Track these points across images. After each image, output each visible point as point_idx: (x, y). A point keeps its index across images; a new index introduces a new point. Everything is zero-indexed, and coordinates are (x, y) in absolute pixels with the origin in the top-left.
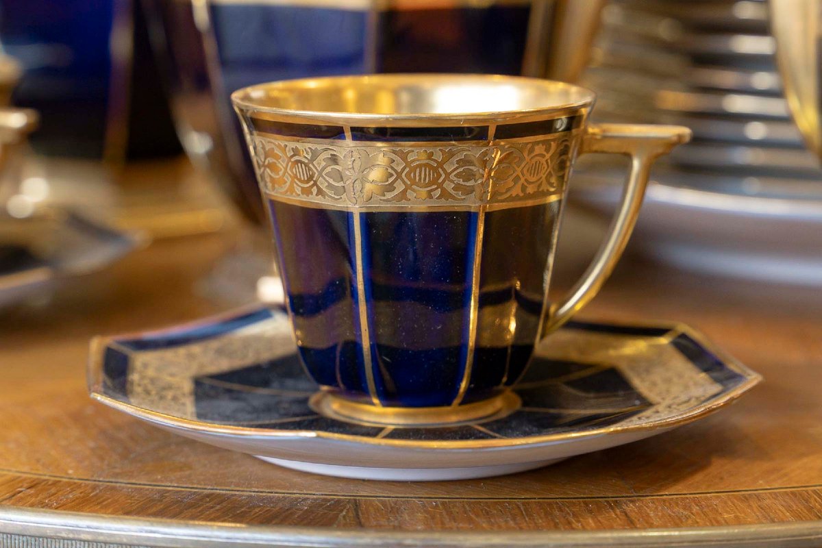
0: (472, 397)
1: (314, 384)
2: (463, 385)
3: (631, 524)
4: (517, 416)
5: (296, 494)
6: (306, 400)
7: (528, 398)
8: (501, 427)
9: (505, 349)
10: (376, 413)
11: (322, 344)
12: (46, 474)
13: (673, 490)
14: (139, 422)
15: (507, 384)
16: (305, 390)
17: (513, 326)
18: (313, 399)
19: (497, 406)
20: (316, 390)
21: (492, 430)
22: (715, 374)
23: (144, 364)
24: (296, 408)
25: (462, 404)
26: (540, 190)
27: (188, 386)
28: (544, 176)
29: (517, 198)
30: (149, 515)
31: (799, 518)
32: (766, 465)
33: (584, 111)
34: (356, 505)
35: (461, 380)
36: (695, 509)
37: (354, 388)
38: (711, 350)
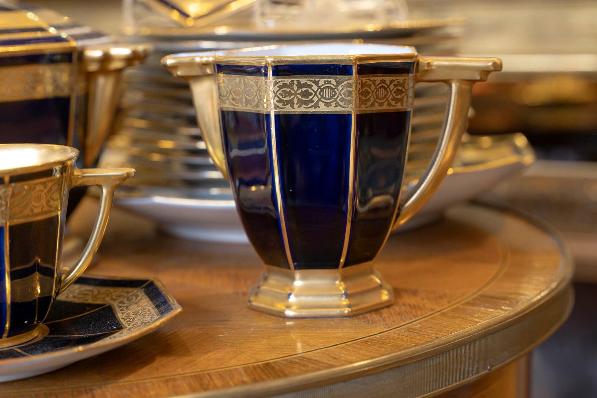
2: (7, 325)
4: (45, 340)
7: (53, 328)
9: (33, 301)
13: (126, 379)
17: (38, 290)
21: (25, 351)
22: (162, 308)
25: (8, 337)
26: (43, 210)
28: (45, 203)
29: (28, 216)
32: (187, 359)
33: (69, 163)
35: (5, 323)
36: (135, 389)
38: (164, 293)
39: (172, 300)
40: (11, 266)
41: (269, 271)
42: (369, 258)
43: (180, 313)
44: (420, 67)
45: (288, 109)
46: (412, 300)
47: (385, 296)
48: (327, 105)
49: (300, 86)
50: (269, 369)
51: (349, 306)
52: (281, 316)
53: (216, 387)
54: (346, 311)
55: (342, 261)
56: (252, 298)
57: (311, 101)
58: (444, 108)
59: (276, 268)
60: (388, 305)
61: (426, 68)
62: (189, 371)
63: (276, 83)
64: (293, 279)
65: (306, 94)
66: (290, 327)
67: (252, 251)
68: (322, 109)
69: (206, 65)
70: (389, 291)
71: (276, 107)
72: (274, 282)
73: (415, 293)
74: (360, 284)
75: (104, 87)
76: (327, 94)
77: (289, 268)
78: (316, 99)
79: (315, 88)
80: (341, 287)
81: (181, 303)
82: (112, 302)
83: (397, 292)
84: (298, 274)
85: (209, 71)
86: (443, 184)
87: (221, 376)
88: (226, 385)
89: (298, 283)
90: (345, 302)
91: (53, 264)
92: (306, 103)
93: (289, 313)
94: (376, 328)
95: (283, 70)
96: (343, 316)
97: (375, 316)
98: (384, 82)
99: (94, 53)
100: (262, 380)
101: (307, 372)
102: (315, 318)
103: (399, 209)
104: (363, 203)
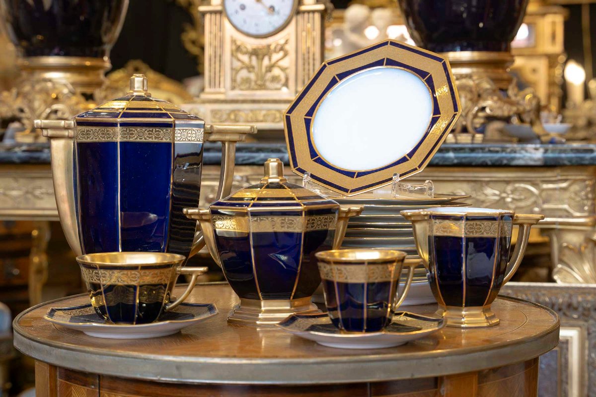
44: (513, 218)
45: (470, 235)
48: (487, 233)
49: (476, 225)
51: (488, 323)
57: (481, 231)
59: (453, 307)
61: (515, 218)
63: (466, 224)
65: (479, 229)
68: (485, 235)
71: (465, 234)
72: (452, 314)
76: (487, 228)
77: (462, 306)
78: (483, 231)
80: (483, 315)
84: (466, 309)
92: (479, 232)
93: (462, 325)
95: (468, 218)
99: (344, 209)
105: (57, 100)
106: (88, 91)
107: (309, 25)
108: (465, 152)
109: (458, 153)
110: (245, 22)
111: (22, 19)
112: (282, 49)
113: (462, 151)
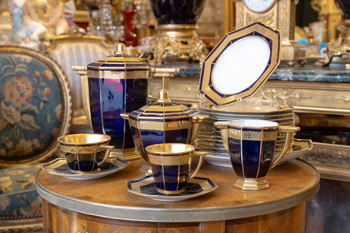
0: (179, 189)
1: (156, 187)
2: (177, 188)
3: (199, 207)
4: (185, 192)
5: (155, 203)
6: (156, 190)
7: (187, 189)
8: (183, 194)
9: (183, 183)
10: (166, 192)
11: (158, 182)
12: (121, 201)
14: (134, 194)
15: (184, 187)
16: (156, 188)
17: (184, 180)
18: (157, 189)
19: (182, 191)
20: (157, 188)
21: (181, 194)
22: (213, 186)
23: (133, 185)
24: (155, 191)
25: (177, 190)
27: (139, 188)
29: (184, 163)
30: (136, 206)
31: (221, 206)
34: (163, 205)
35: (177, 187)
37: (163, 188)
38: (212, 182)
39: (215, 184)
40: (180, 173)
41: (238, 177)
42: (264, 176)
43: (218, 188)
44: (279, 129)
45: (245, 139)
46: (274, 187)
47: (267, 186)
48: (255, 138)
49: (249, 133)
50: (238, 202)
51: (258, 188)
52: (241, 189)
53: (226, 205)
54: (257, 189)
55: (257, 176)
56: (234, 184)
57: (251, 137)
58: (285, 138)
59: (240, 177)
60: (268, 188)
61: (280, 129)
62: (220, 201)
63: (243, 133)
64: (244, 180)
65: (250, 136)
66: (243, 192)
67: (233, 170)
68: (254, 139)
69: (225, 126)
70: (269, 185)
71: (242, 138)
72: (239, 181)
73: (275, 185)
74: (261, 182)
75: (196, 126)
76: (255, 136)
77: (243, 177)
78: (252, 137)
79: (252, 134)
80: (257, 183)
81: (217, 185)
82: (199, 183)
83: (271, 185)
84: (246, 179)
85: (226, 127)
86: (285, 156)
87: (227, 203)
88: (229, 205)
89: (246, 181)
90: (257, 187)
91: (188, 174)
92: (250, 138)
93: (243, 189)
94: (264, 194)
95: (245, 129)
96: (257, 190)
97: (264, 191)
98: (269, 133)
99: (195, 118)
100: (237, 204)
101: (248, 203)
102: (250, 190)
103: (272, 164)
104: (263, 160)
105: (168, 44)
106: (185, 40)
107: (284, 6)
108: (346, 76)
109: (343, 76)
110: (252, 5)
111: (156, 7)
112: (270, 19)
113: (345, 75)
